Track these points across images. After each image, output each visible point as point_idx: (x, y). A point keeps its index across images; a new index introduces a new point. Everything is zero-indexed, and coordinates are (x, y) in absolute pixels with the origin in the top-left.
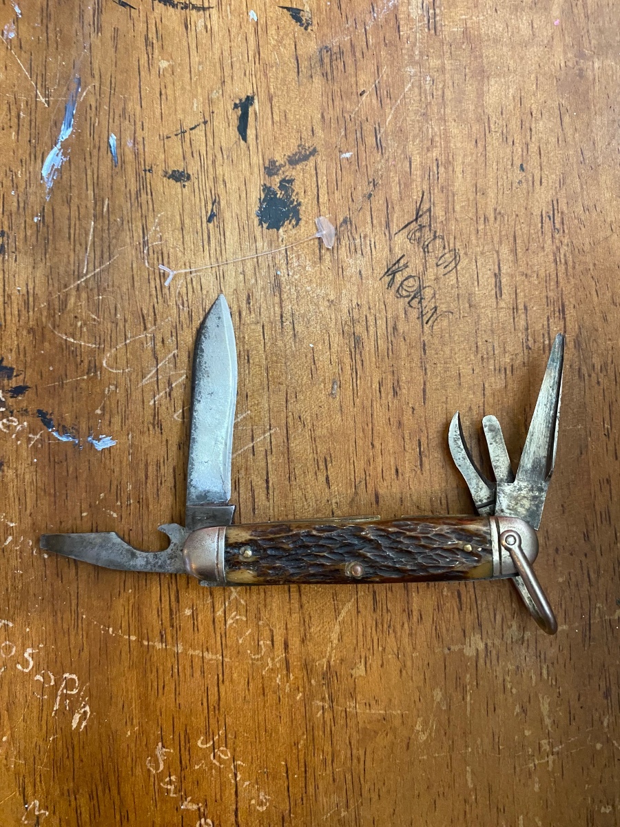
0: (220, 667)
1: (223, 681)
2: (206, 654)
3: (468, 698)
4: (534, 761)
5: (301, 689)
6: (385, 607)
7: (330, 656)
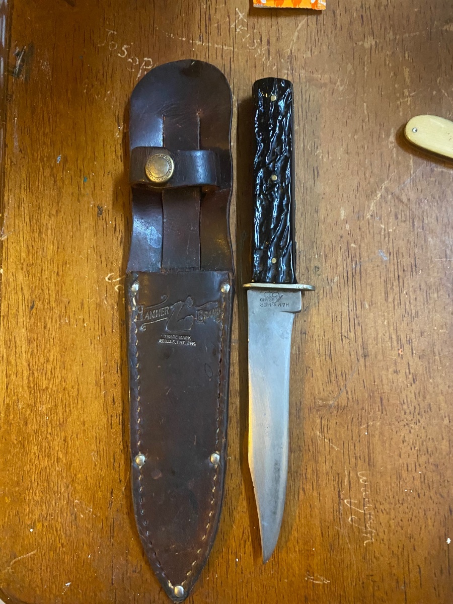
0: (232, 53)
1: (233, 61)
2: (224, 47)
3: (366, 69)
4: (400, 100)
5: (276, 64)
6: (322, 23)
7: (292, 48)
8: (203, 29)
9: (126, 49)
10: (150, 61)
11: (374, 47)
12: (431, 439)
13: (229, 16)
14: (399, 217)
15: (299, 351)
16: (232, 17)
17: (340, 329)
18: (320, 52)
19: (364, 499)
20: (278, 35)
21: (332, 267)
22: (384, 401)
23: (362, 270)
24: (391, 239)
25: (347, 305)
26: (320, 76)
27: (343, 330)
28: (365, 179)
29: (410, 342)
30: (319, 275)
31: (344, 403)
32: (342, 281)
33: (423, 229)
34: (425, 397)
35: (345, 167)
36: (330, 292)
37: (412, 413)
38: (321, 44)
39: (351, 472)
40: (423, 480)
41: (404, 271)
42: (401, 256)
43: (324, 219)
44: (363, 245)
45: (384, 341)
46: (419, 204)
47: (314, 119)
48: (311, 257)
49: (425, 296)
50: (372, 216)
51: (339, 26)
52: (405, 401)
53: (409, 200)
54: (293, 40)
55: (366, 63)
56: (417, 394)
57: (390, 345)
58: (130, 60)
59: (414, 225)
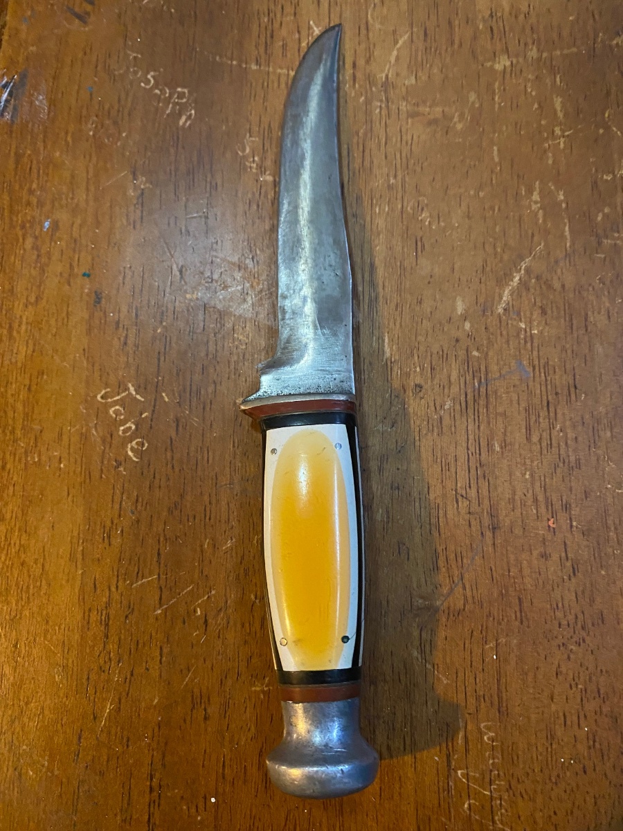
3: (497, 99)
4: (548, 142)
5: (364, 94)
7: (388, 72)
8: (262, 50)
9: (153, 77)
10: (184, 93)
11: (508, 70)
12: (604, 671)
13: (299, 32)
14: (549, 312)
15: (388, 517)
16: (304, 33)
17: (454, 484)
18: (429, 77)
19: (491, 771)
20: (368, 55)
21: (442, 387)
22: (526, 605)
23: (490, 393)
24: (536, 344)
25: (464, 445)
26: (428, 109)
27: (459, 485)
28: (495, 255)
29: (567, 507)
30: (421, 398)
31: (460, 604)
32: (458, 407)
33: (586, 330)
34: (592, 601)
35: (464, 238)
36: (439, 424)
37: (571, 626)
38: (431, 66)
39: (469, 722)
40: (591, 743)
41: (557, 394)
42: (551, 372)
43: (431, 313)
44: (491, 354)
45: (525, 505)
46: (579, 292)
47: (418, 169)
48: (410, 370)
49: (591, 434)
50: (505, 310)
51: (457, 42)
52: (560, 605)
53: (563, 286)
54: (390, 62)
55: (497, 91)
56: (580, 593)
57: (535, 511)
58: (157, 91)
59: (572, 324)
